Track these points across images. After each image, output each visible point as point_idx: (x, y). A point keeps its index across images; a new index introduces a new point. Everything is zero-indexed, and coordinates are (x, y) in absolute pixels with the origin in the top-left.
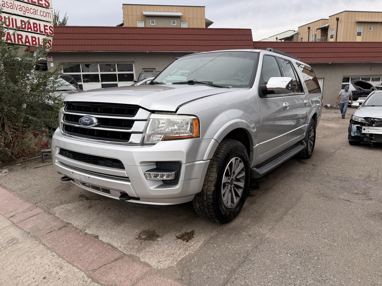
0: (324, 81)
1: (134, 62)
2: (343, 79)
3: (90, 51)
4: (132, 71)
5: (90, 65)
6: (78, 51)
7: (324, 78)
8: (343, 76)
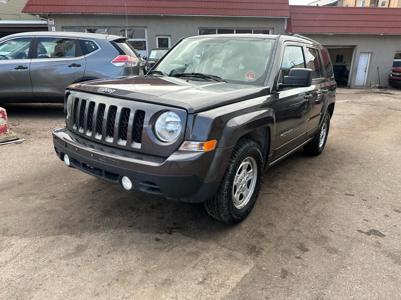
0: (371, 56)
1: (146, 27)
2: (396, 55)
3: (96, 13)
4: (145, 38)
5: (96, 30)
6: (81, 13)
7: (371, 53)
8: (397, 51)
